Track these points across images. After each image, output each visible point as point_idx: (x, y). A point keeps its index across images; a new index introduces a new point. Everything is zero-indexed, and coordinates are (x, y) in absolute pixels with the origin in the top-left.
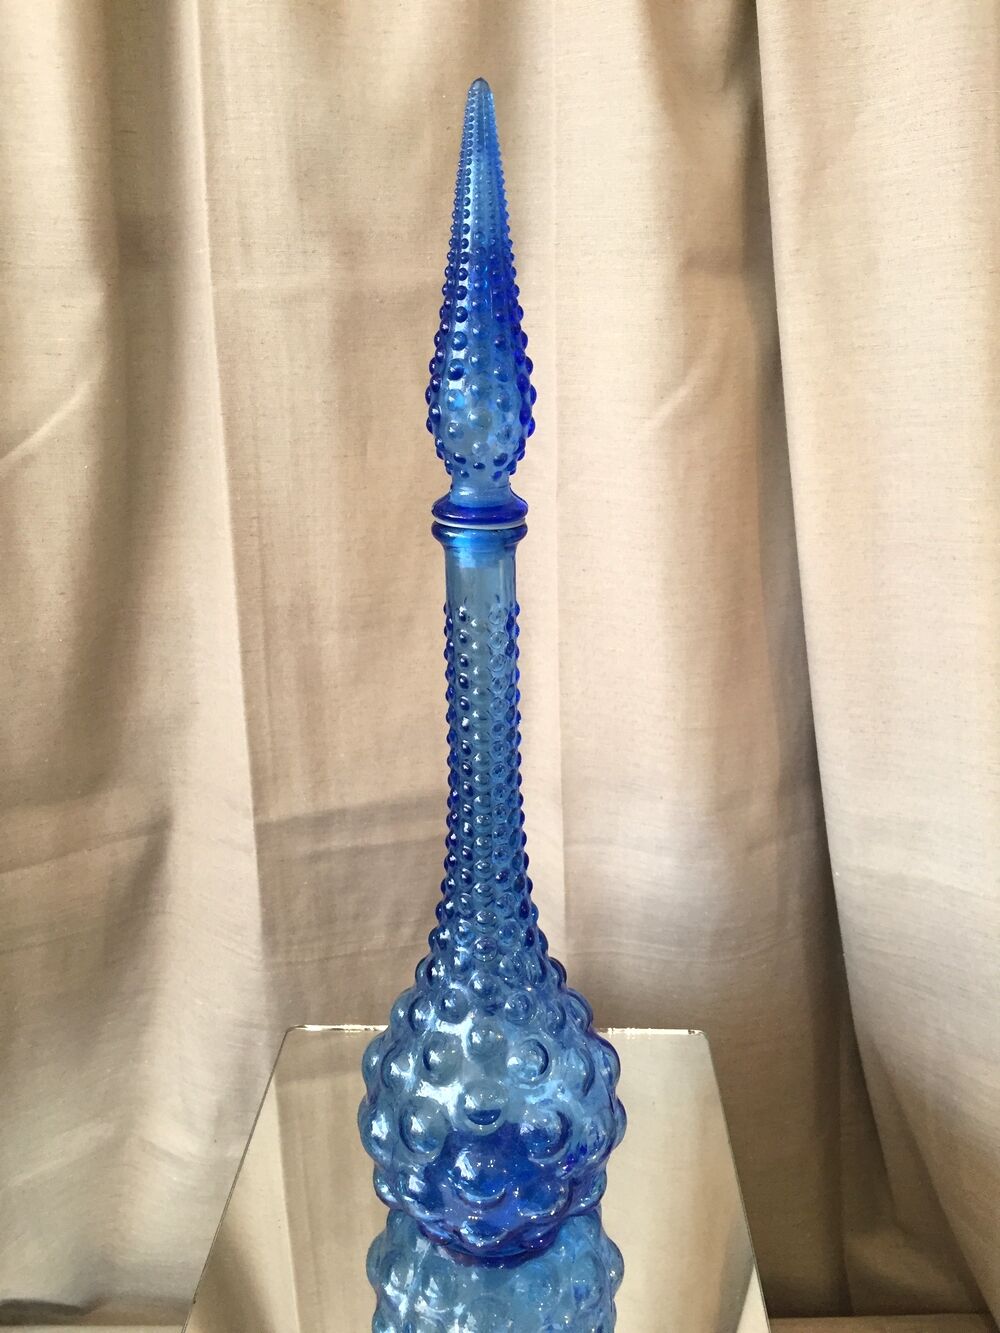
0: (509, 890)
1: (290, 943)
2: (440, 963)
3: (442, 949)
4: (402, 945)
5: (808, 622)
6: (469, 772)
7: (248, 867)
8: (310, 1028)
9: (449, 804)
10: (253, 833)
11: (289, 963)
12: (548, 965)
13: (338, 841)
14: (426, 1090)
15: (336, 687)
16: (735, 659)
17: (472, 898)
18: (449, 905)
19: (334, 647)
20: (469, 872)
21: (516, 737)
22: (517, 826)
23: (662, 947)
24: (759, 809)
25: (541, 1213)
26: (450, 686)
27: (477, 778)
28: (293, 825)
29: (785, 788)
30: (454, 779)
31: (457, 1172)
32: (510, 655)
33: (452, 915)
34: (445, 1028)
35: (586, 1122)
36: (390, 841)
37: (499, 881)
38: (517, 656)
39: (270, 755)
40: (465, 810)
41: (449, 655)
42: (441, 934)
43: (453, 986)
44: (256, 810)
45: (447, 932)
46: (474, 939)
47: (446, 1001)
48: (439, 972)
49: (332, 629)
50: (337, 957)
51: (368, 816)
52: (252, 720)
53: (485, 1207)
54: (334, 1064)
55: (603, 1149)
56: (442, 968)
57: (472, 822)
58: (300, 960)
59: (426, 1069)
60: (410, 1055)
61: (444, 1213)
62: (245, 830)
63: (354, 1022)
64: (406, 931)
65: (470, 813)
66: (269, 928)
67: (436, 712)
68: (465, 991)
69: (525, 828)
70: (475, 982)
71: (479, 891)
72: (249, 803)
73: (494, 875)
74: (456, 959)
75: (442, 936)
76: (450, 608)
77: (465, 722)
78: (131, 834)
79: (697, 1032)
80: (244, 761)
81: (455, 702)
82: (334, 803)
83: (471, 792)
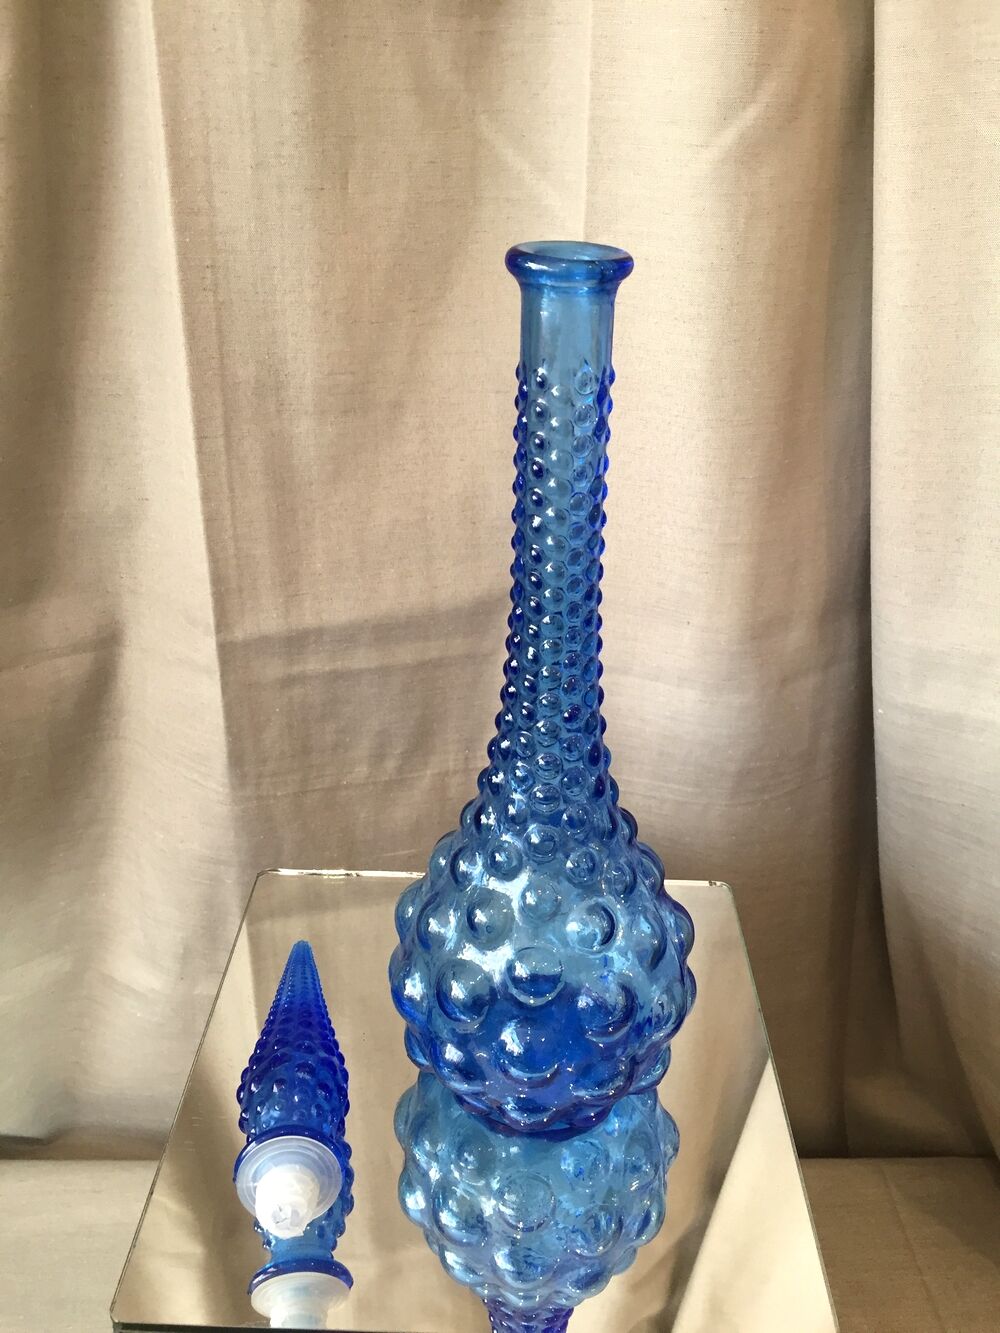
0: (578, 730)
1: (260, 776)
2: (490, 810)
3: (493, 793)
4: (387, 778)
6: (539, 585)
7: (209, 692)
8: (284, 872)
9: (510, 623)
10: (216, 652)
11: (259, 798)
12: (619, 817)
13: (314, 664)
14: (470, 953)
15: (311, 484)
17: (533, 738)
18: (505, 744)
19: (307, 434)
20: (531, 706)
21: (599, 543)
22: (593, 654)
23: (675, 786)
25: (596, 1093)
26: (519, 474)
27: (547, 594)
28: (262, 644)
30: (518, 592)
31: (503, 1045)
32: (599, 438)
33: (507, 754)
34: (494, 884)
35: (654, 997)
37: (567, 720)
38: (607, 439)
39: (233, 562)
40: (531, 631)
41: (520, 434)
42: (494, 777)
43: (506, 837)
44: (218, 626)
45: (501, 776)
46: (532, 786)
47: (497, 855)
48: (489, 820)
49: (306, 413)
50: (314, 791)
51: (348, 636)
52: (211, 521)
53: (533, 1084)
55: (670, 1026)
56: (492, 816)
57: (536, 647)
58: (271, 793)
59: (470, 928)
60: (451, 912)
61: (484, 1085)
62: (207, 649)
64: (391, 764)
65: (536, 635)
66: (237, 759)
68: (519, 844)
69: (603, 656)
70: (533, 836)
71: (543, 730)
73: (562, 712)
74: (510, 807)
75: (495, 780)
76: (524, 372)
77: (537, 521)
78: (76, 649)
79: (719, 883)
80: (202, 568)
81: (525, 496)
82: (309, 620)
83: (539, 610)
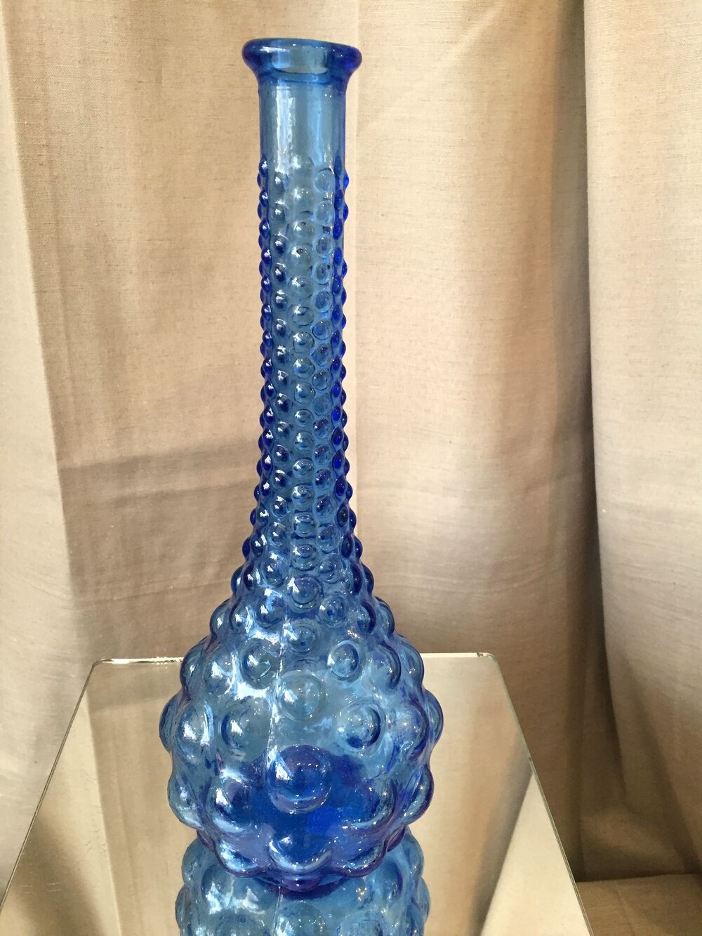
1: (98, 583)
4: (207, 583)
5: (593, 270)
7: (53, 512)
8: (116, 661)
10: (57, 477)
11: (98, 602)
13: (143, 486)
15: (137, 334)
16: (525, 307)
19: (134, 292)
23: (443, 579)
24: (537, 452)
28: (97, 470)
29: (560, 435)
36: (193, 486)
39: (71, 400)
44: (60, 456)
49: (132, 273)
50: (145, 595)
51: (172, 463)
52: (51, 363)
54: (145, 691)
58: (108, 598)
62: (50, 475)
63: (161, 656)
64: (210, 571)
66: (77, 569)
67: (237, 363)
72: (52, 448)
79: (485, 654)
82: (138, 450)
